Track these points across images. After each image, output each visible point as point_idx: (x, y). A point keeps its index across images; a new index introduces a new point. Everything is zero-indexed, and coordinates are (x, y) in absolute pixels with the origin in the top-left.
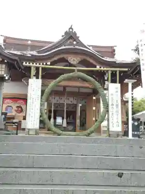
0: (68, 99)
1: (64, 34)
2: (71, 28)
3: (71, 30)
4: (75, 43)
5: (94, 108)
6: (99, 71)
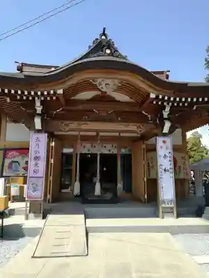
0: (105, 147)
2: (104, 34)
3: (103, 37)
6: (154, 102)
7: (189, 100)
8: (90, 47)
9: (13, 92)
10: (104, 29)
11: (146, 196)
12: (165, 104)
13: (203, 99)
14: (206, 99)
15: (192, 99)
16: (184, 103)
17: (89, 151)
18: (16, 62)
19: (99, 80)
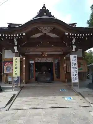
0: (48, 59)
1: (39, 12)
2: (44, 7)
3: (44, 8)
4: (45, 14)
5: (65, 65)
6: (68, 37)
7: (84, 35)
8: (38, 13)
9: (3, 35)
10: (44, 4)
11: (66, 80)
12: (73, 37)
13: (90, 34)
14: (91, 34)
15: (85, 35)
16: (81, 37)
17: (41, 61)
18: (8, 23)
19: (42, 28)
